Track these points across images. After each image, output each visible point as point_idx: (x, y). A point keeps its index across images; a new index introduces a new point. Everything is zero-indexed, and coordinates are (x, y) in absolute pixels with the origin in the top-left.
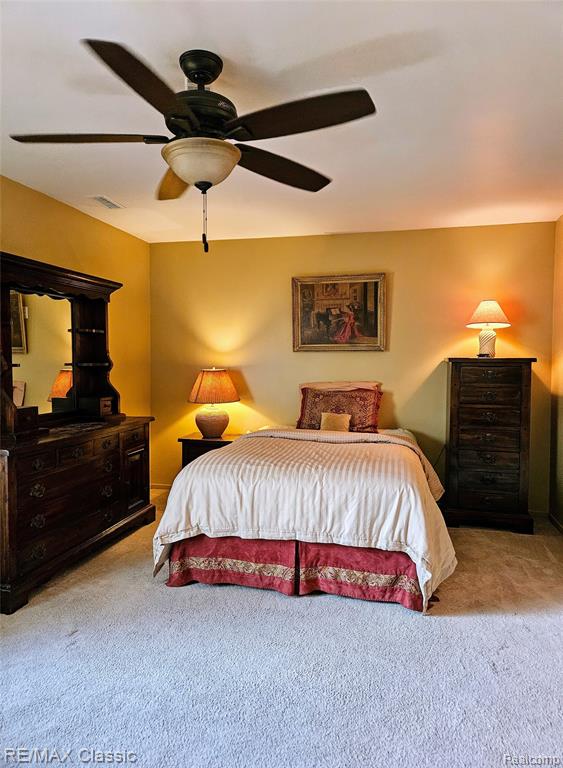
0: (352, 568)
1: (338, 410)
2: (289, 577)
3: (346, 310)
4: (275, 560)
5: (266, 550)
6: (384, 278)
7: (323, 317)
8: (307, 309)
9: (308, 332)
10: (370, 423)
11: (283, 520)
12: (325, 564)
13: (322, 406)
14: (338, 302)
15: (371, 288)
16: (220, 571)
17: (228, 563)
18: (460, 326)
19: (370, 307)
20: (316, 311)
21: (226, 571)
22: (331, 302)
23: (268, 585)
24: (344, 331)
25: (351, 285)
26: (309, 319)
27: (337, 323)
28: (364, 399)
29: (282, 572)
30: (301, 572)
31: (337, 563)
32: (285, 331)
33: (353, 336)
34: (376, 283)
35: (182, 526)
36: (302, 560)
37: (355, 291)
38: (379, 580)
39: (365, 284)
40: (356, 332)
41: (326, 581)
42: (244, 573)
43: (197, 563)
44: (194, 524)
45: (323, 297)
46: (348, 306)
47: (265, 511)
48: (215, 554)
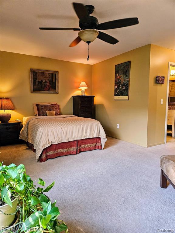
0: (88, 144)
1: (50, 110)
2: (75, 150)
3: (47, 81)
4: (71, 146)
5: (68, 144)
6: (58, 73)
7: (40, 82)
8: (35, 79)
9: (35, 87)
10: (59, 113)
11: (74, 135)
12: (83, 144)
13: (45, 109)
14: (45, 78)
15: (54, 75)
16: (56, 154)
17: (59, 151)
18: (77, 88)
19: (54, 81)
20: (38, 80)
21: (58, 153)
22: (43, 78)
23: (69, 154)
24: (47, 87)
25: (49, 74)
26: (36, 83)
27: (45, 85)
28: (56, 107)
29: (73, 149)
30: (78, 148)
31: (85, 143)
32: (28, 86)
33: (49, 89)
34: (55, 74)
35: (47, 143)
36: (78, 145)
37: (50, 75)
38: (94, 145)
39: (52, 74)
40: (50, 88)
41: (83, 149)
42: (63, 152)
43: (51, 153)
44: (50, 141)
45: (39, 76)
46: (48, 80)
47: (70, 134)
48: (55, 149)
